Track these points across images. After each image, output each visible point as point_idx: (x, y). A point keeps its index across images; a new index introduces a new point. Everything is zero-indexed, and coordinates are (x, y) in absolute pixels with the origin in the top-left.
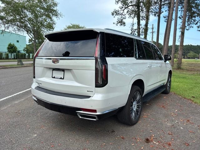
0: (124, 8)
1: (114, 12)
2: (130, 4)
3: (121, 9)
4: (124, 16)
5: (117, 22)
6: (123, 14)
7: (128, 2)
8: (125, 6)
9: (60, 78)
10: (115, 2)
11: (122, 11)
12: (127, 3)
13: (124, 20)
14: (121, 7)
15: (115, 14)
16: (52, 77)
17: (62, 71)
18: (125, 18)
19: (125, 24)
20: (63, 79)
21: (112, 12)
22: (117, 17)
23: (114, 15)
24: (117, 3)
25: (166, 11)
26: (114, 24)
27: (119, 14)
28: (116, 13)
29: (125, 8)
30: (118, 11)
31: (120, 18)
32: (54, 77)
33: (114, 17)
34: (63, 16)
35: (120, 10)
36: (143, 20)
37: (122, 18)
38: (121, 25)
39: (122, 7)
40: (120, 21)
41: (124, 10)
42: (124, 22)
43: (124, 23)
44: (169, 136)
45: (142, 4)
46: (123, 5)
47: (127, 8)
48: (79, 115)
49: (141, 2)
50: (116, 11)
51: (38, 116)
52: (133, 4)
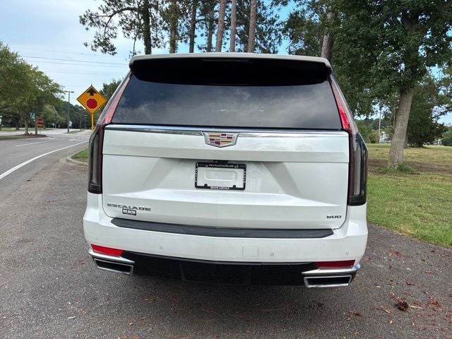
0: (111, 12)
1: (85, 16)
2: (127, 6)
3: (104, 12)
4: (111, 32)
5: (95, 42)
6: (110, 25)
8: (112, 7)
9: (230, 189)
11: (108, 19)
12: (119, 1)
13: (112, 41)
14: (104, 8)
15: (89, 21)
16: (197, 187)
17: (239, 168)
18: (114, 35)
19: (116, 51)
20: (243, 189)
21: (81, 17)
22: (95, 32)
23: (87, 24)
25: (202, 35)
26: (86, 45)
27: (98, 23)
28: (91, 18)
29: (115, 13)
30: (98, 17)
31: (102, 34)
32: (206, 187)
33: (87, 29)
35: (101, 13)
36: (156, 47)
37: (107, 36)
38: (106, 51)
39: (108, 10)
40: (102, 41)
41: (111, 16)
42: (112, 46)
43: (113, 49)
44: (412, 288)
45: (153, 10)
46: (109, 4)
47: (118, 12)
48: (306, 282)
49: (150, 6)
50: (92, 14)
51: (75, 313)
52: (132, 7)
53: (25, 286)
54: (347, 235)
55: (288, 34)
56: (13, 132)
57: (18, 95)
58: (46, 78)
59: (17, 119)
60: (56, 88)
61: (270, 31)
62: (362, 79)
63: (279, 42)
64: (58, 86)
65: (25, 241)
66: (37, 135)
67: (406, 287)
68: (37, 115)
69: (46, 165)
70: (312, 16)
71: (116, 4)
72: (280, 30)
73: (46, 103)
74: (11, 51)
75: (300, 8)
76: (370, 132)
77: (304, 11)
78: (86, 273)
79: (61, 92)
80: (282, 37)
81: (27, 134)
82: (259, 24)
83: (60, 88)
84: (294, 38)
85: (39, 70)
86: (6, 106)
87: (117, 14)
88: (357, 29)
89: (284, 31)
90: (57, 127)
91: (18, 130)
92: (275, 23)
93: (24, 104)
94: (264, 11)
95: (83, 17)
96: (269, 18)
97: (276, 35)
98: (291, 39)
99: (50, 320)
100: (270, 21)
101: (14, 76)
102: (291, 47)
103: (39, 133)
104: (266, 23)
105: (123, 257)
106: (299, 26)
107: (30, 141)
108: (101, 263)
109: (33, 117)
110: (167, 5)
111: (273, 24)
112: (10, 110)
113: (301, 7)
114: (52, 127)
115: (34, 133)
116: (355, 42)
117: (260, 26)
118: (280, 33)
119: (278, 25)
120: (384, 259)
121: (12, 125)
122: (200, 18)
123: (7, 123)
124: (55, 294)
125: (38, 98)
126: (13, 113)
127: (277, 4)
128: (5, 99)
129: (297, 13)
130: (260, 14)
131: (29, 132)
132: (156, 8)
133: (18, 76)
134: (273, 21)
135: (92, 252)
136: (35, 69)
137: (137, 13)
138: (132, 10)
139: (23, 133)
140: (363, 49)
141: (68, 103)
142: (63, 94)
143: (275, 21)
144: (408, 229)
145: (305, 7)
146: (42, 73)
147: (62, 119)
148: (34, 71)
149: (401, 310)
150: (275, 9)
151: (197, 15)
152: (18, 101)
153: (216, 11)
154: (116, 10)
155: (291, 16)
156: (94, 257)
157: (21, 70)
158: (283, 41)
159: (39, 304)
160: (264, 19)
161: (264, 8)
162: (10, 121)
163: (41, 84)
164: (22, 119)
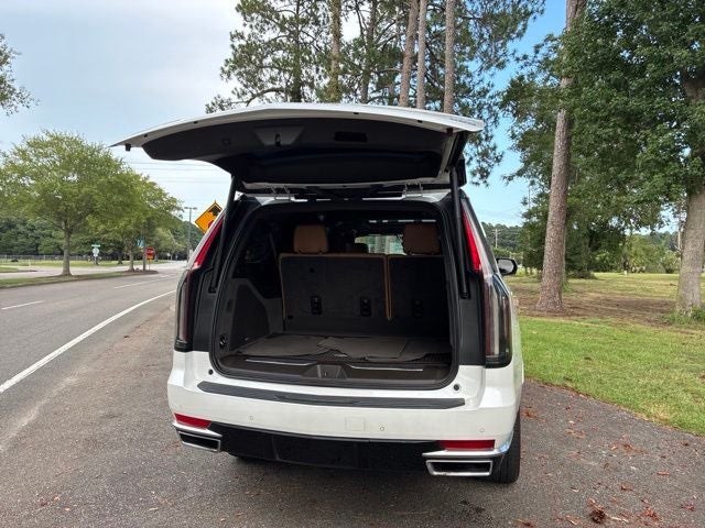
0: (249, 96)
1: (213, 104)
2: (270, 86)
3: (239, 97)
7: (264, 79)
8: (251, 89)
10: (220, 72)
12: (260, 80)
14: (239, 91)
21: (207, 105)
24: (225, 76)
28: (221, 107)
29: (254, 96)
30: (230, 104)
34: (32, 102)
35: (235, 99)
39: (244, 93)
41: (248, 102)
44: (627, 494)
45: (306, 89)
46: (246, 86)
47: (258, 95)
48: (429, 466)
49: (303, 84)
50: (222, 101)
51: (159, 504)
52: (277, 86)
53: (103, 470)
54: (481, 406)
55: (510, 108)
56: (114, 267)
57: (121, 216)
58: (160, 190)
59: (121, 249)
60: (172, 204)
61: (480, 108)
62: (622, 175)
63: (495, 121)
64: (174, 200)
65: (111, 416)
66: (145, 272)
67: (619, 493)
68: (147, 242)
69: (151, 314)
70: (547, 80)
71: (256, 84)
72: (497, 104)
73: (159, 226)
74: (114, 158)
75: (525, 71)
76: (663, 254)
77: (532, 74)
78: (179, 458)
79: (179, 209)
80: (500, 115)
81: (132, 271)
82: (462, 97)
83: (178, 205)
84: (520, 114)
85: (151, 180)
86: (106, 232)
87: (257, 99)
88: (608, 101)
89: (502, 106)
90: (174, 259)
91: (120, 263)
92: (488, 95)
93: (130, 228)
94: (469, 79)
95: (210, 106)
96: (477, 89)
97: (490, 111)
98: (514, 116)
99: (127, 511)
100: (479, 93)
101: (116, 191)
102: (516, 129)
103: (147, 268)
104: (473, 96)
105: (209, 429)
106: (525, 97)
107: (136, 280)
108: (186, 437)
109: (141, 246)
110: (326, 81)
111: (484, 96)
112: (110, 236)
113: (529, 68)
114: (166, 258)
115: (141, 268)
116: (606, 119)
117: (463, 100)
118: (496, 108)
119: (492, 97)
120: (601, 454)
121: (113, 257)
122: (374, 95)
123: (106, 255)
124: (138, 481)
125: (148, 219)
126: (114, 241)
127: (488, 68)
128: (104, 222)
129: (521, 78)
130: (464, 83)
131: (135, 268)
132: (311, 86)
133: (122, 191)
134: (484, 92)
135: (176, 424)
136: (146, 179)
137: (283, 95)
138: (277, 91)
139: (127, 268)
140: (619, 130)
141: (190, 223)
142: (181, 212)
143: (488, 91)
144: (661, 412)
145: (534, 69)
146: (154, 184)
147: (180, 246)
148: (144, 183)
149: (596, 521)
150: (486, 75)
151: (369, 91)
152: (122, 224)
153: (399, 83)
154: (255, 92)
155: (513, 83)
156: (178, 429)
157: (127, 182)
158: (502, 120)
159: (117, 493)
160: (469, 91)
161: (469, 75)
162: (110, 251)
163: (152, 200)
164: (126, 248)
